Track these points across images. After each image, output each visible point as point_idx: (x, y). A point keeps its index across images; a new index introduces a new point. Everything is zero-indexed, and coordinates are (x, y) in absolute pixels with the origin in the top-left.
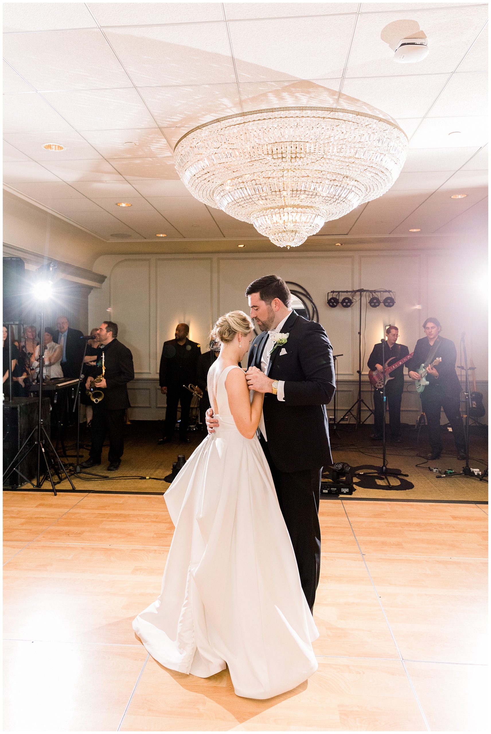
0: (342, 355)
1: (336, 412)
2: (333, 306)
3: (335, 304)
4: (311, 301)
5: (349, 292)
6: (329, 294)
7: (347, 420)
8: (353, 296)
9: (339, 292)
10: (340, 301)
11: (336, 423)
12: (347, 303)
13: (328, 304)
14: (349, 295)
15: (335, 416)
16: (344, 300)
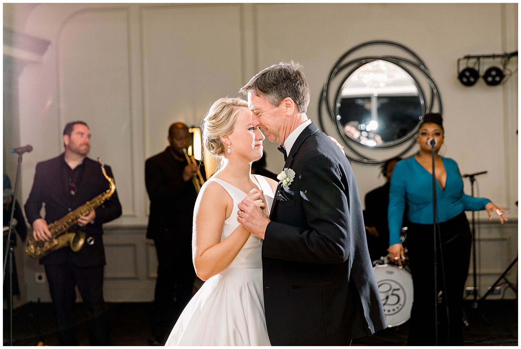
0: (485, 172)
1: (478, 278)
2: (469, 84)
3: (472, 79)
4: (428, 76)
5: (498, 56)
6: (461, 62)
7: (499, 292)
8: (505, 65)
9: (478, 58)
10: (482, 72)
11: (478, 298)
12: (494, 77)
13: (458, 81)
14: (498, 63)
15: (475, 286)
16: (488, 72)
